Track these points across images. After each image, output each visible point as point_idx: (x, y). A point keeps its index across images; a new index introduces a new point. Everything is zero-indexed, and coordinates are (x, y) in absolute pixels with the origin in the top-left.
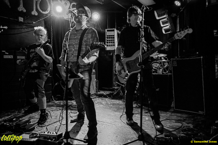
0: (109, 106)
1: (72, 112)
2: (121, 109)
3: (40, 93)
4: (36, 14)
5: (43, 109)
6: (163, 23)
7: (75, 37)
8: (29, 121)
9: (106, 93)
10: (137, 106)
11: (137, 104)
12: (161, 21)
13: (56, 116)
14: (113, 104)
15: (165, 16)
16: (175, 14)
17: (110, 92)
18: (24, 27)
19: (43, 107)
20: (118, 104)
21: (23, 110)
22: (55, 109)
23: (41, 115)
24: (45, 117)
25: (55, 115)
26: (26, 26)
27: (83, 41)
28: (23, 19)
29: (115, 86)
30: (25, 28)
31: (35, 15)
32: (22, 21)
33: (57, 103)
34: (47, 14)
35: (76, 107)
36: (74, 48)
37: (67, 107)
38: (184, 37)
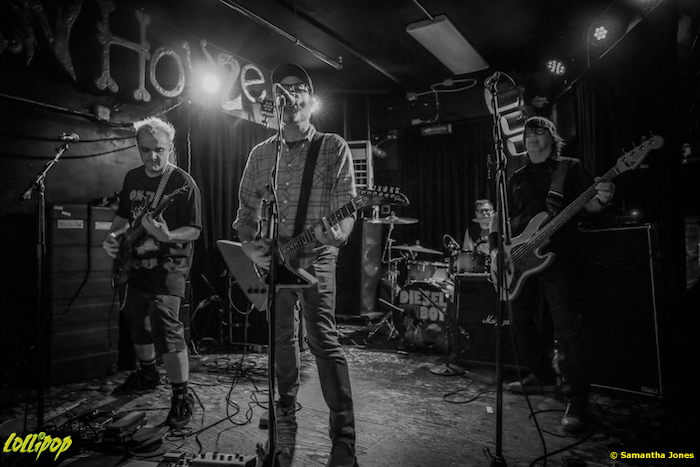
0: (363, 371)
1: (260, 389)
2: (402, 379)
3: (170, 338)
4: (147, 98)
5: (179, 382)
6: (512, 124)
7: (288, 163)
8: (140, 420)
9: (344, 331)
10: (450, 370)
11: (448, 366)
12: (503, 120)
13: (217, 404)
14: (376, 365)
15: (516, 104)
16: (545, 99)
17: (357, 327)
18: (112, 136)
19: (181, 378)
20: (390, 365)
21: (110, 383)
22: (206, 381)
23: (175, 400)
24: (187, 407)
25: (211, 399)
26: (117, 132)
27: (315, 176)
28: (109, 112)
29: (369, 308)
30: (115, 139)
31: (142, 101)
32: (107, 117)
33: (206, 361)
34: (177, 97)
35: (267, 373)
36: (287, 199)
37: (241, 375)
38: (642, 163)
